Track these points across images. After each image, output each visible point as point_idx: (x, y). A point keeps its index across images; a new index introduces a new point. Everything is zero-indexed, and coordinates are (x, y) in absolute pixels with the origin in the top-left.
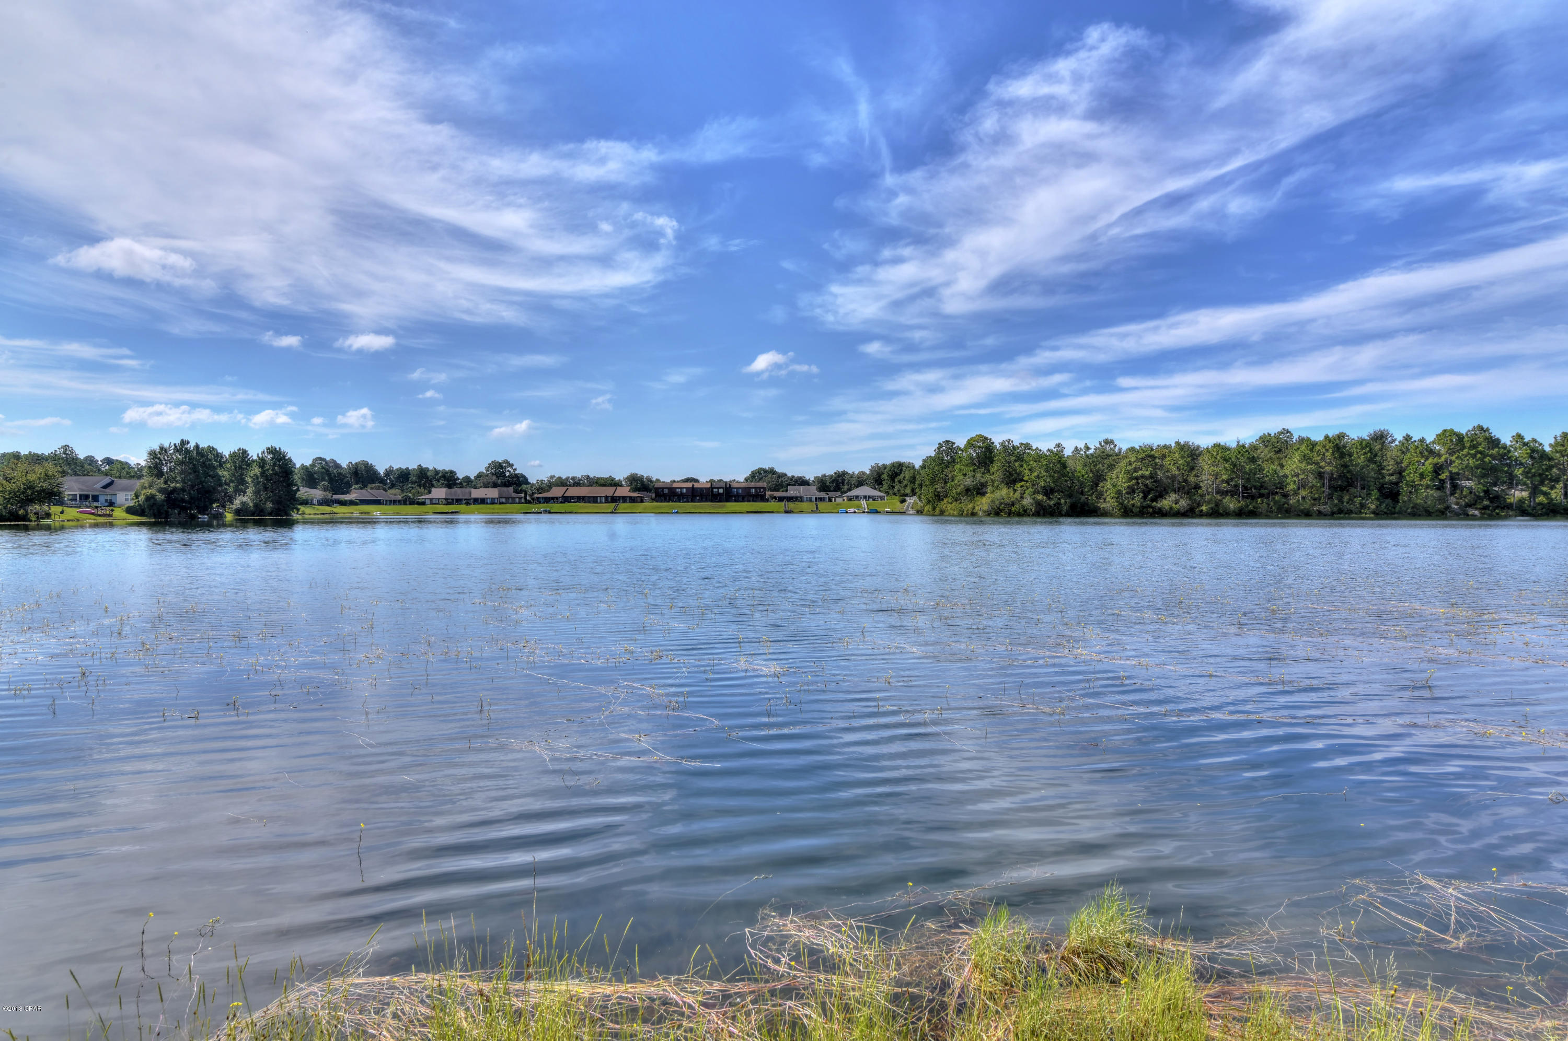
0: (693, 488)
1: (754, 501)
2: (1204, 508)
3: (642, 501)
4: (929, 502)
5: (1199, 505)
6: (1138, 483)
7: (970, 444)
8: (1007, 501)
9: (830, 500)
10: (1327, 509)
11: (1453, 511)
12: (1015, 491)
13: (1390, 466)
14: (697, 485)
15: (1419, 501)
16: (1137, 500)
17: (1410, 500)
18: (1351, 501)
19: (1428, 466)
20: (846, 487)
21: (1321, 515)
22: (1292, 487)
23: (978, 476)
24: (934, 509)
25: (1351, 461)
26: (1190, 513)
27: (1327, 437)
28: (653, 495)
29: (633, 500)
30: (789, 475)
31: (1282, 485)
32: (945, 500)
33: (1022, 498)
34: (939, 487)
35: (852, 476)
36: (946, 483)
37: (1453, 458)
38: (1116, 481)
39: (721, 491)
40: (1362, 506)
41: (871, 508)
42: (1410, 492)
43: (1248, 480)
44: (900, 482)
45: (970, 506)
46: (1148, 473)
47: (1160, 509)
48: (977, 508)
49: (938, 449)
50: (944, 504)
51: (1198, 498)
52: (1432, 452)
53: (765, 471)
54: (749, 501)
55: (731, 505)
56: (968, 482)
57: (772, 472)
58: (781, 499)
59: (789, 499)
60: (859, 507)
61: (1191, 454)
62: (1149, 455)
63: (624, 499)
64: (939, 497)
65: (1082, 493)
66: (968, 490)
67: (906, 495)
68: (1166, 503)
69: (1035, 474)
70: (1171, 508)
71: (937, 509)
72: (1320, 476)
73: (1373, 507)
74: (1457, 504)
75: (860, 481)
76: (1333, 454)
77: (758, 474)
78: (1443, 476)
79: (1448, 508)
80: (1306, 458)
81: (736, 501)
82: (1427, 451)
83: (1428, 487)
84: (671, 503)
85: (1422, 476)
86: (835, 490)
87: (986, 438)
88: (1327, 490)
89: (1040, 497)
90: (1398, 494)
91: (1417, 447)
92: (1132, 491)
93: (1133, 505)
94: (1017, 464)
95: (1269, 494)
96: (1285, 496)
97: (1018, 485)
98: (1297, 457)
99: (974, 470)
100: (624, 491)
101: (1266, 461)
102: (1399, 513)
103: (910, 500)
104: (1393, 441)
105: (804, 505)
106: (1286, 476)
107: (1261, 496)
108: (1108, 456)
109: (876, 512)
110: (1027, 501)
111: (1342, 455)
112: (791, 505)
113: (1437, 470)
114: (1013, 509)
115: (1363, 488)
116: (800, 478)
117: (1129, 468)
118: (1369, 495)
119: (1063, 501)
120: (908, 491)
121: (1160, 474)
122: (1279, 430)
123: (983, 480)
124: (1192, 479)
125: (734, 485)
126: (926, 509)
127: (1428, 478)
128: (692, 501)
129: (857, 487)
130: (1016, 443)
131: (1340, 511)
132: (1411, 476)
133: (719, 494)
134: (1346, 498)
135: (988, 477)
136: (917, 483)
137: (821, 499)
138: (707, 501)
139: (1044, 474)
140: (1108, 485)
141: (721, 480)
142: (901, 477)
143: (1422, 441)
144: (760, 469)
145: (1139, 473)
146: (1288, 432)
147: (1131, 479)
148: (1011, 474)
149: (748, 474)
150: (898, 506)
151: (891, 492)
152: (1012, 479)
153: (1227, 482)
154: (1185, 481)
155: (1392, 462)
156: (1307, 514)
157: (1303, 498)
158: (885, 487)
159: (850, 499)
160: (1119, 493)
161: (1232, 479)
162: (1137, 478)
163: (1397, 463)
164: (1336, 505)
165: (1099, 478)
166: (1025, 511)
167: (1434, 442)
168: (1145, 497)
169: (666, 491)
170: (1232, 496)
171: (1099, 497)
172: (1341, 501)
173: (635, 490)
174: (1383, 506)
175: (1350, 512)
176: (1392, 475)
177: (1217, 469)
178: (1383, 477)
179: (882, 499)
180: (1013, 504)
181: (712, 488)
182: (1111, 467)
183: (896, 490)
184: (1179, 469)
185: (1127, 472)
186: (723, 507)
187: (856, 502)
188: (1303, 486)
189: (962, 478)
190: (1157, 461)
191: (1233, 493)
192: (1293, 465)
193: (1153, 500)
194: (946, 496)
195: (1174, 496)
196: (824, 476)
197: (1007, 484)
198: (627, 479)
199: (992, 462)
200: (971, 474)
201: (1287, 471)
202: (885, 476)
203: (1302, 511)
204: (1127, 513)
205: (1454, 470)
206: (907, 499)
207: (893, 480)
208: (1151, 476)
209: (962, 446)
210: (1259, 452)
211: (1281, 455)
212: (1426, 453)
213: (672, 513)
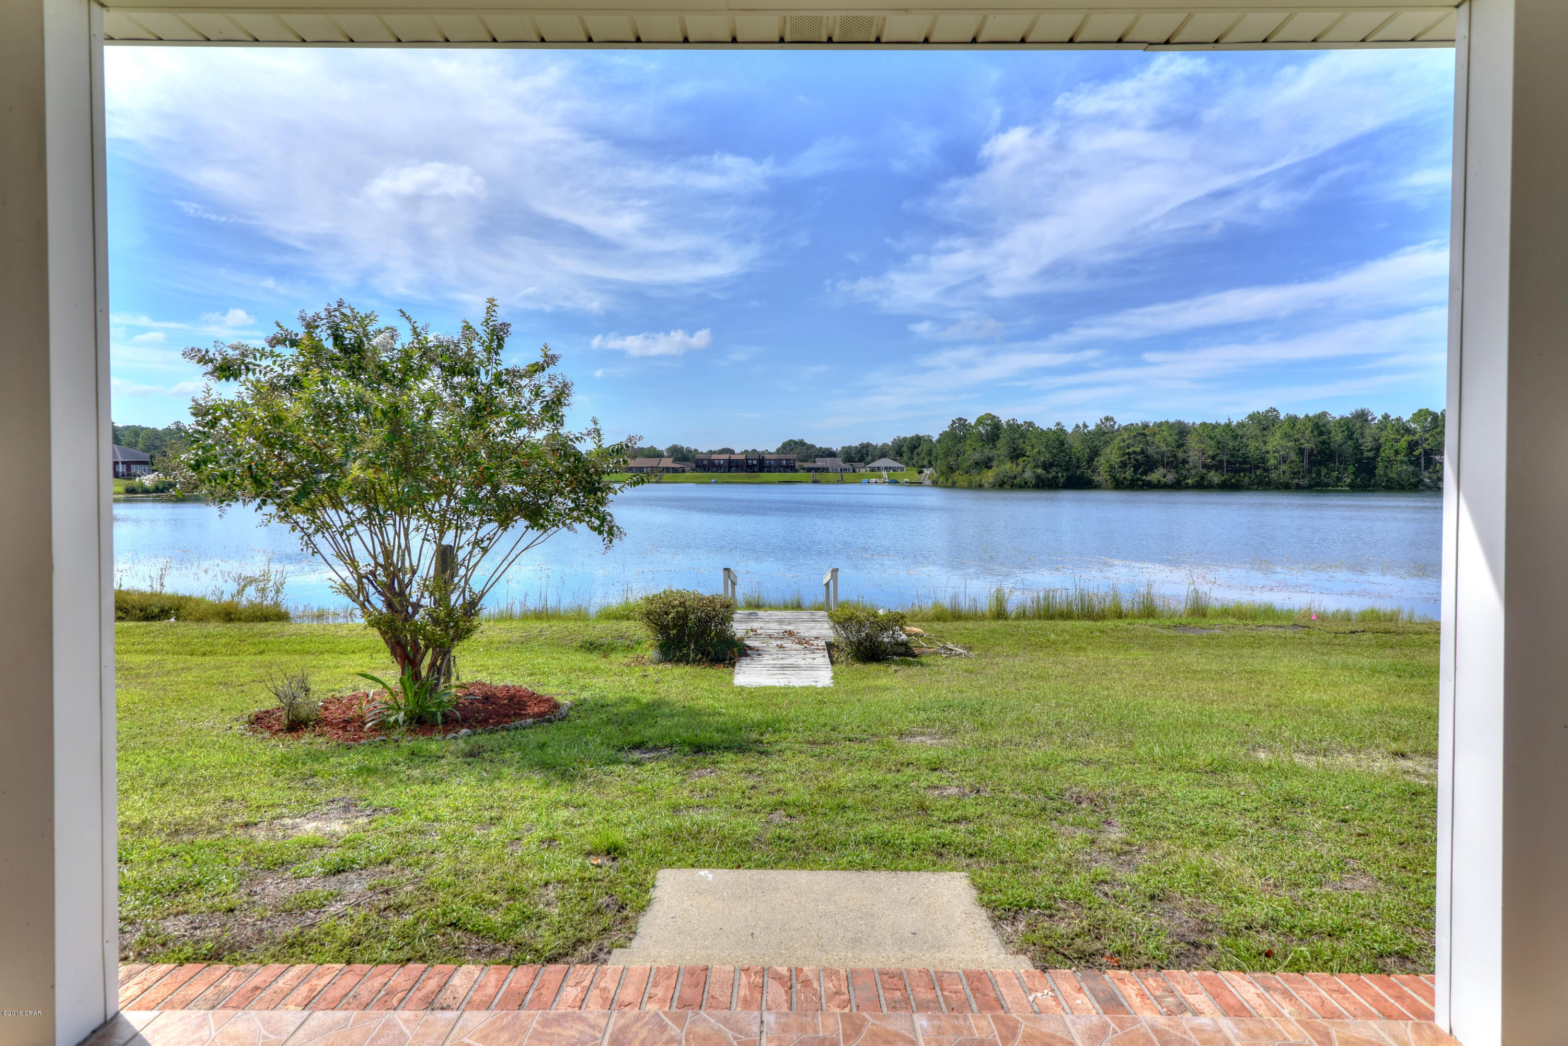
0: (730, 460)
1: (784, 472)
2: (1189, 481)
3: (683, 471)
4: (942, 473)
5: (1185, 478)
6: (1130, 458)
7: (980, 421)
8: (1010, 474)
9: (854, 471)
10: (1304, 482)
11: (1425, 485)
12: (1018, 465)
13: (1368, 443)
14: (733, 457)
15: (1394, 475)
16: (1129, 473)
17: (1386, 474)
18: (1328, 475)
19: (1403, 443)
20: (869, 458)
21: (1299, 488)
22: (1272, 462)
23: (986, 451)
24: (947, 480)
25: (1329, 438)
26: (1177, 486)
27: (1307, 416)
28: (694, 465)
29: (675, 470)
30: (818, 446)
31: (1263, 460)
32: (957, 472)
33: (1023, 471)
34: (951, 460)
35: (875, 447)
36: (958, 456)
37: (1427, 436)
38: (1111, 455)
39: (755, 462)
40: (1339, 479)
41: (892, 478)
42: (1386, 467)
43: (1232, 456)
44: (918, 455)
45: (978, 478)
46: (1139, 450)
47: (1149, 482)
48: (983, 481)
49: (952, 425)
50: (956, 476)
51: (1185, 472)
52: (1408, 431)
53: (795, 443)
54: (780, 472)
55: (765, 476)
56: (977, 456)
57: (802, 443)
58: (809, 470)
59: (817, 470)
60: (880, 477)
61: (1181, 431)
62: (1142, 432)
63: (667, 470)
64: (952, 470)
65: (1078, 467)
66: (977, 464)
67: (924, 467)
68: (1154, 477)
69: (1036, 450)
70: (1159, 481)
71: (950, 481)
72: (1301, 451)
73: (1349, 481)
74: (1430, 478)
75: (883, 453)
76: (1312, 431)
77: (790, 446)
78: (1416, 453)
79: (1421, 481)
80: (1286, 436)
81: (768, 471)
82: (1403, 429)
83: (1402, 462)
84: (709, 474)
85: (1397, 452)
86: (860, 461)
87: (994, 417)
88: (1306, 465)
89: (1039, 471)
90: (1375, 468)
91: (1393, 425)
92: (1124, 465)
93: (1125, 478)
94: (1021, 441)
95: (1250, 468)
96: (1267, 470)
97: (1021, 460)
98: (1278, 435)
99: (983, 446)
100: (667, 462)
101: (1252, 438)
102: (1374, 486)
103: (927, 472)
104: (1374, 419)
105: (830, 476)
106: (1268, 452)
107: (1244, 470)
108: (1104, 433)
109: (896, 482)
110: (1028, 475)
111: (1321, 434)
112: (818, 476)
113: (1412, 446)
114: (1015, 481)
115: (1341, 463)
116: (827, 449)
117: (1122, 444)
118: (1346, 469)
119: (1060, 475)
120: (926, 463)
121: (1151, 451)
122: (1267, 408)
123: (990, 455)
124: (1180, 455)
125: (767, 457)
126: (941, 480)
127: (1403, 454)
128: (729, 471)
129: (880, 458)
130: (1020, 422)
131: (1318, 484)
132: (1386, 452)
133: (753, 465)
134: (1324, 471)
135: (994, 452)
136: (934, 455)
137: (845, 470)
138: (742, 471)
139: (1044, 450)
140: (1102, 460)
141: (754, 451)
142: (919, 450)
143: (1399, 419)
144: (791, 441)
145: (1131, 450)
146: (1275, 410)
147: (1124, 454)
148: (1015, 450)
149: (779, 445)
150: (916, 477)
151: (910, 463)
152: (1016, 454)
153: (1213, 458)
154: (1175, 456)
155: (1370, 439)
156: (1285, 487)
157: (1284, 472)
158: (905, 458)
159: (873, 470)
160: (1111, 467)
161: (1218, 454)
162: (1129, 454)
163: (1376, 440)
164: (1314, 479)
165: (1095, 453)
166: (1026, 483)
167: (1409, 421)
168: (1135, 471)
169: (705, 462)
170: (1217, 470)
171: (1093, 471)
172: (1319, 474)
173: (676, 460)
174: (1359, 480)
175: (1327, 485)
176: (1370, 450)
177: (1203, 446)
178: (1362, 453)
179: (902, 470)
180: (1015, 478)
181: (747, 460)
182: (1106, 443)
183: (914, 461)
184: (1167, 445)
185: (1120, 448)
186: (758, 476)
187: (878, 473)
188: (1284, 460)
189: (973, 453)
190: (1148, 438)
191: (1218, 467)
192: (1275, 442)
193: (1142, 474)
194: (958, 469)
195: (1162, 471)
196: (850, 447)
197: (1011, 459)
198: (669, 450)
199: (998, 438)
200: (979, 449)
201: (1269, 447)
202: (905, 449)
203: (1281, 484)
204: (1119, 485)
205: (1427, 447)
206: (925, 470)
207: (912, 453)
208: (1142, 452)
209: (973, 424)
210: (1245, 429)
211: (1265, 433)
212: (1402, 431)
213: (710, 483)
